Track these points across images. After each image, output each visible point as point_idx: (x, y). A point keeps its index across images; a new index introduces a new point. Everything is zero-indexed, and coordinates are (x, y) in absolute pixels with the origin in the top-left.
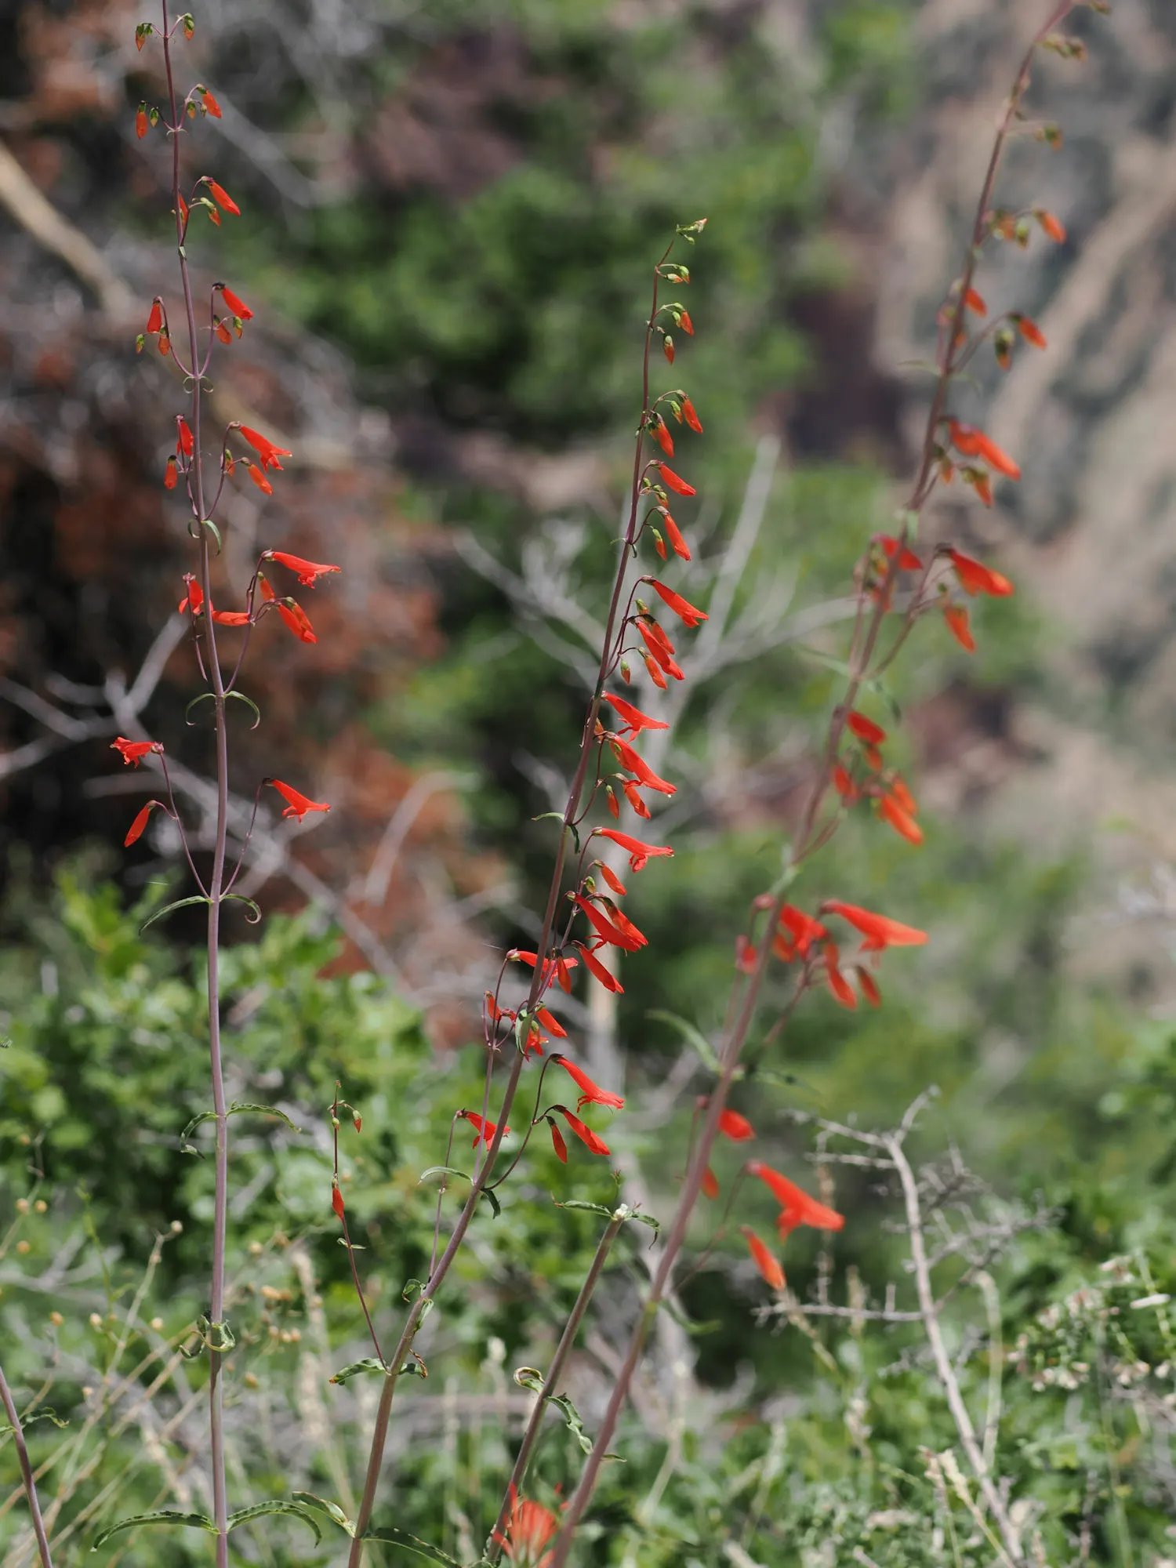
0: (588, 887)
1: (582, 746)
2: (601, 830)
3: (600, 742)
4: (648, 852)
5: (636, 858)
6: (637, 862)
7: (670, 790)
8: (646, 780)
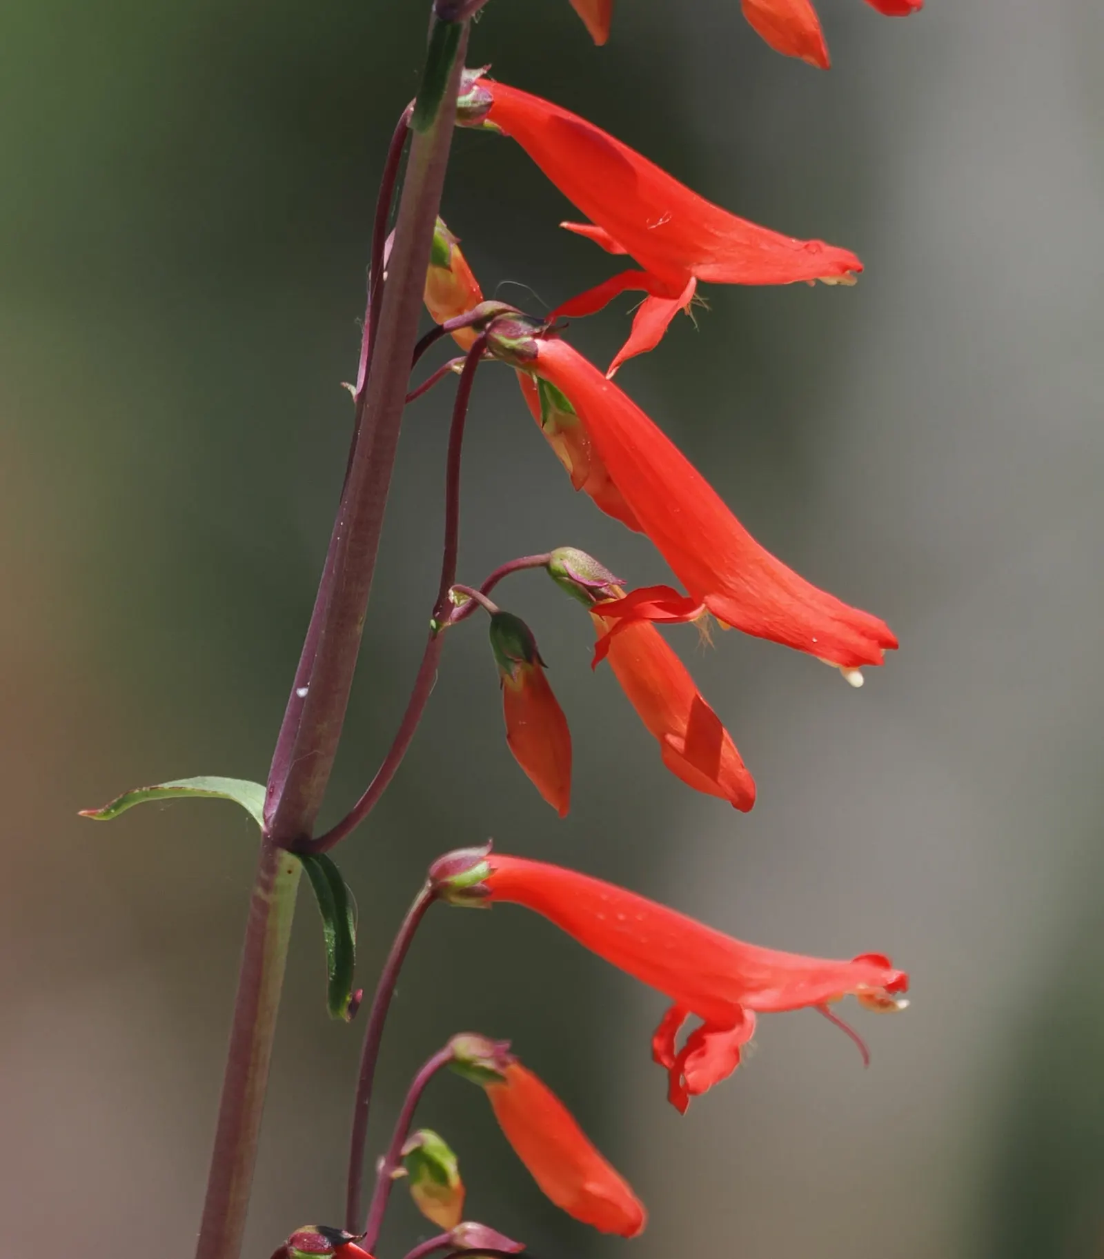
0: (417, 1191)
1: (354, 391)
2: (481, 869)
3: (458, 367)
4: (757, 989)
5: (691, 1023)
6: (697, 1043)
7: (863, 644)
8: (721, 589)
